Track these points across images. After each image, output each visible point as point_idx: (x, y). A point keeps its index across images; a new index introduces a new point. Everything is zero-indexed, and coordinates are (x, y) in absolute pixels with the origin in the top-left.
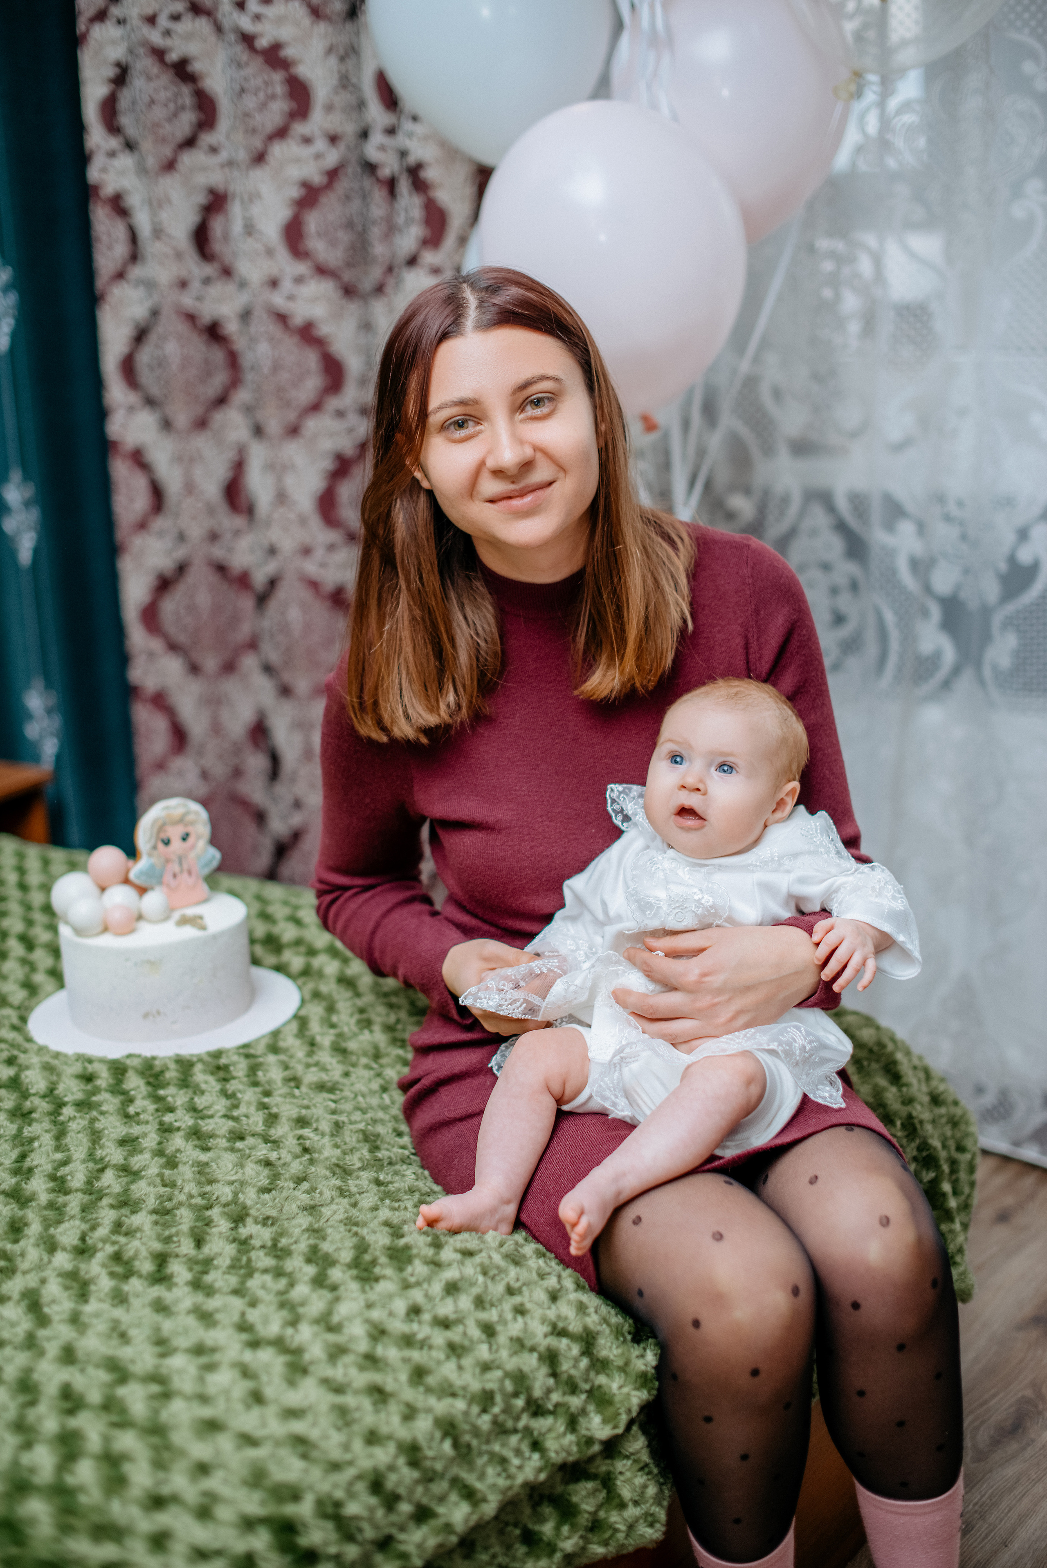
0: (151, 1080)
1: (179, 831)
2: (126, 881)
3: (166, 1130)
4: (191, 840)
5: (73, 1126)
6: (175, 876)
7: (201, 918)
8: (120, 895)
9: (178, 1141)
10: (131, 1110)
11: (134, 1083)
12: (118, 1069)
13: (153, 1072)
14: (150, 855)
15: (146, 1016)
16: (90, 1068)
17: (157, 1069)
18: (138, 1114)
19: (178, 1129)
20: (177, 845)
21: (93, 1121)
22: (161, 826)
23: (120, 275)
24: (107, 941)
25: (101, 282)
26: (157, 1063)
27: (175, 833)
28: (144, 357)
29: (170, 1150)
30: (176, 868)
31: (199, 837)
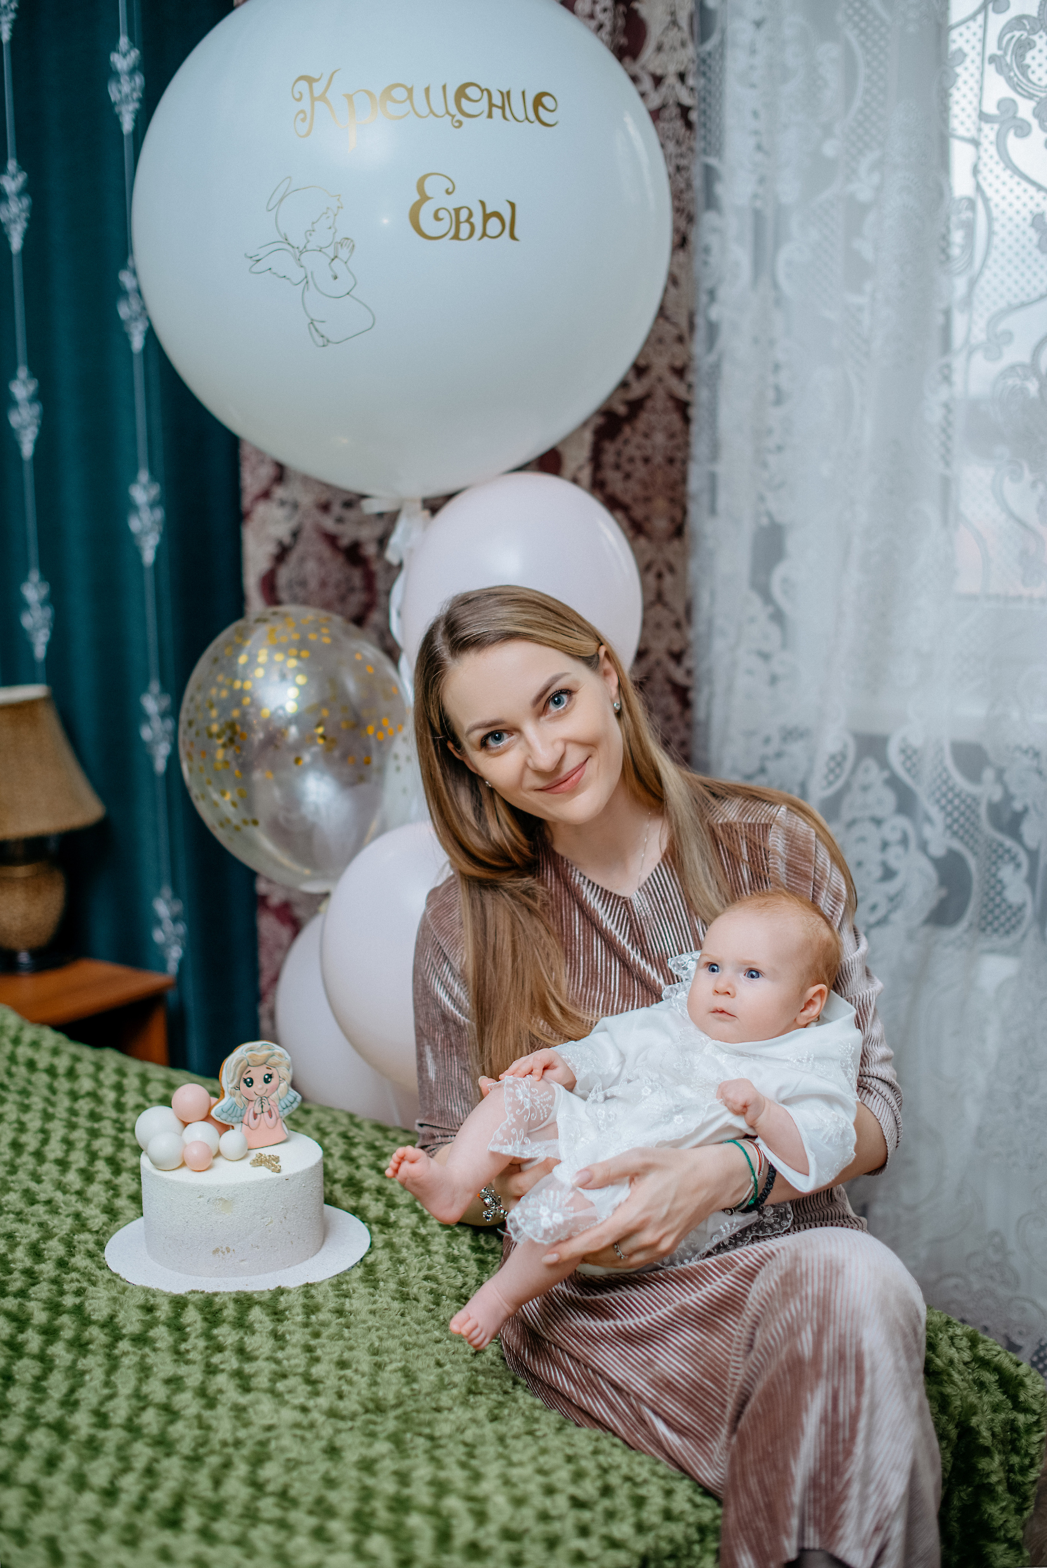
0: (208, 1316)
1: (263, 1071)
2: (208, 1118)
3: (211, 1370)
4: (274, 1081)
5: (126, 1361)
6: (255, 1116)
7: (277, 1159)
8: (201, 1132)
9: (221, 1382)
10: (183, 1347)
11: (192, 1317)
12: (179, 1303)
13: (214, 1309)
14: (232, 1095)
15: (216, 1251)
16: (152, 1301)
17: (217, 1307)
18: (188, 1351)
19: (223, 1371)
20: (259, 1084)
21: (143, 1357)
22: (245, 1067)
23: (266, 495)
24: (184, 1176)
25: (246, 501)
26: (217, 1299)
27: (258, 1074)
28: (284, 575)
29: (212, 1389)
30: (258, 1110)
31: (281, 1079)
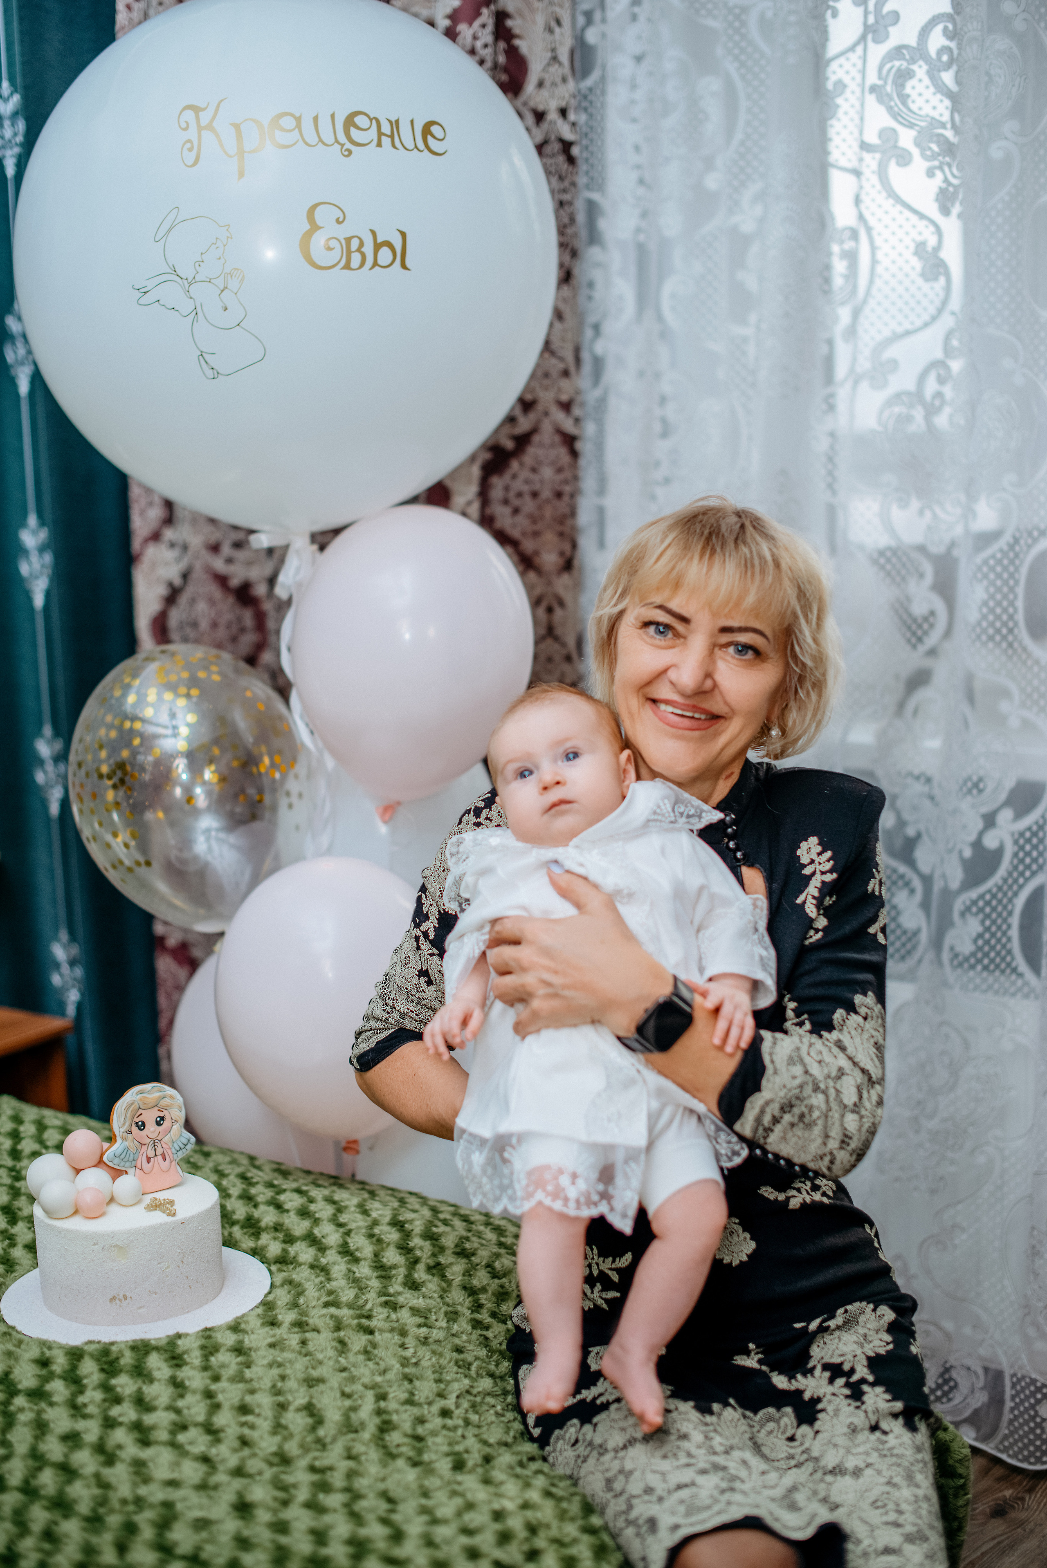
0: (105, 1367)
1: (154, 1114)
3: (109, 1423)
4: (166, 1124)
5: (22, 1418)
6: (149, 1160)
7: (172, 1203)
8: (95, 1178)
9: (120, 1436)
10: (81, 1400)
11: (89, 1369)
12: (76, 1355)
13: (110, 1358)
14: (124, 1139)
15: (113, 1299)
16: (48, 1353)
17: (114, 1356)
18: (85, 1405)
19: (121, 1424)
20: (151, 1127)
21: (39, 1413)
22: (138, 1110)
23: (156, 537)
24: (77, 1224)
25: (136, 544)
26: (114, 1348)
27: (149, 1117)
28: (175, 617)
29: (110, 1443)
30: (151, 1153)
31: (174, 1121)
